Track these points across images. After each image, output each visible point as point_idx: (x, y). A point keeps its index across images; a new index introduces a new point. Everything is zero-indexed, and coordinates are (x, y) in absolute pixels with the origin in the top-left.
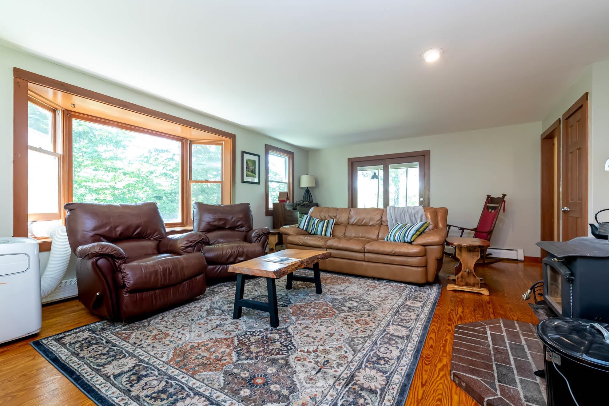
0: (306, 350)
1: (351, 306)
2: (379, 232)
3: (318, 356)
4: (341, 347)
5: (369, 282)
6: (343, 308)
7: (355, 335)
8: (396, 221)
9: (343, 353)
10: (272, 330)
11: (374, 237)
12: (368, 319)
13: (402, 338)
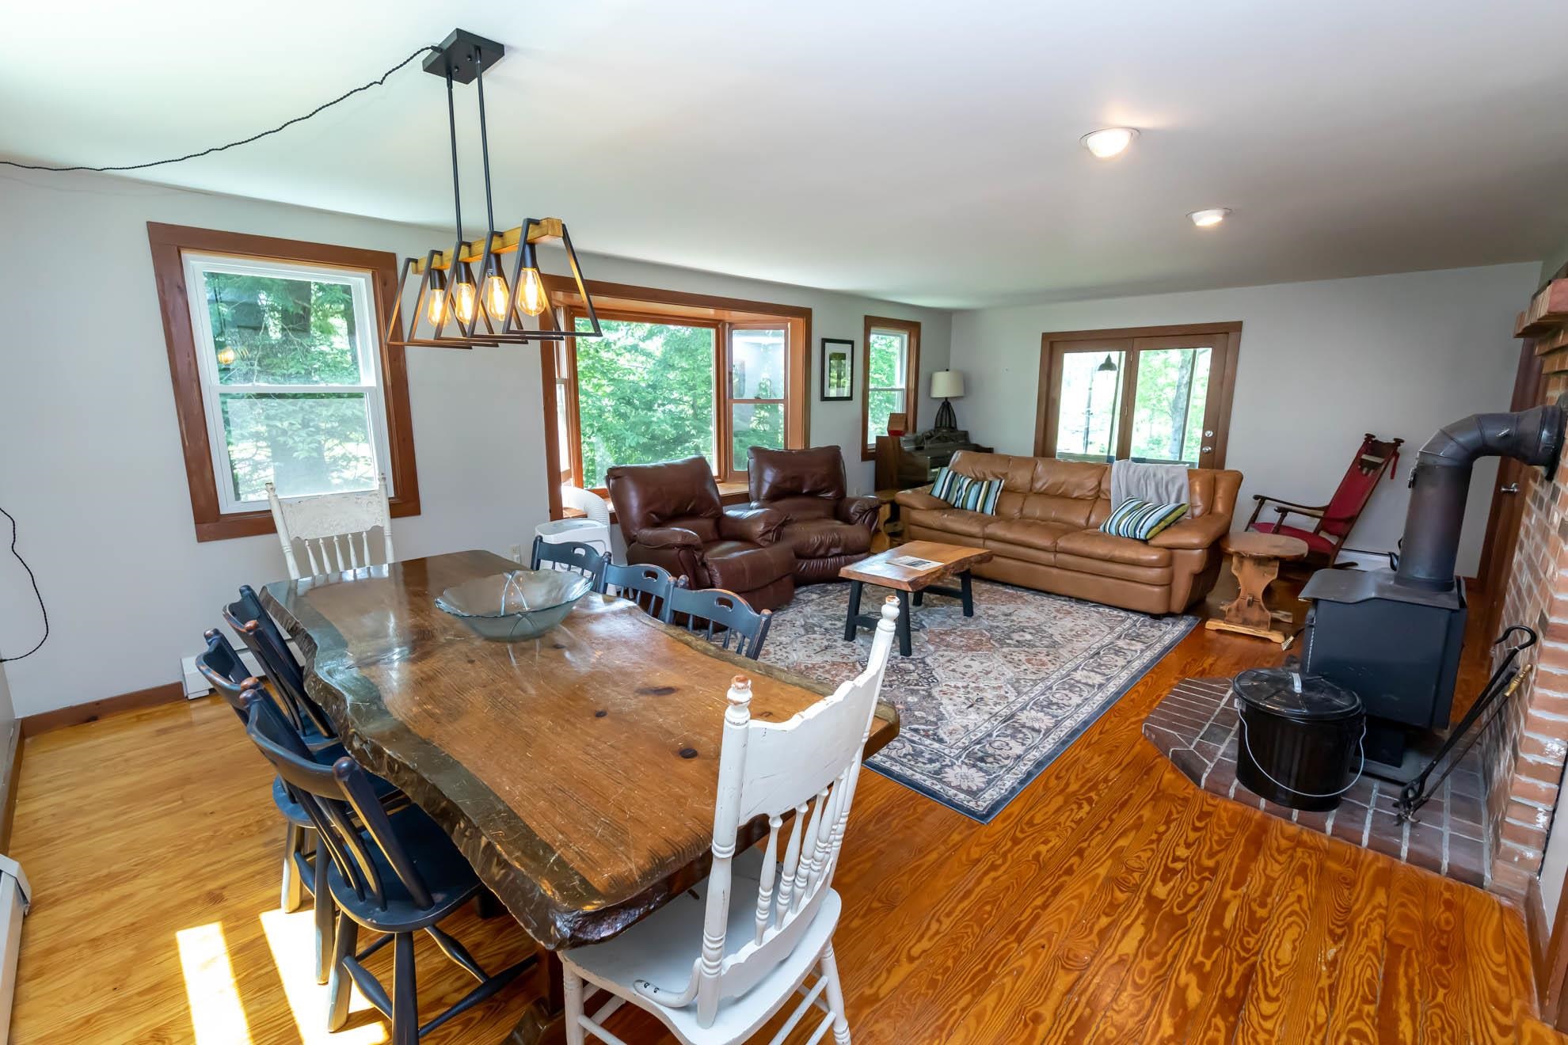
0: (953, 685)
1: (1021, 639)
2: (1091, 512)
3: (969, 692)
4: (1001, 687)
5: (1058, 603)
6: (1008, 641)
7: (1022, 676)
8: (1128, 494)
9: (1003, 693)
10: (902, 659)
11: (1082, 522)
12: (1045, 659)
13: (1093, 686)
